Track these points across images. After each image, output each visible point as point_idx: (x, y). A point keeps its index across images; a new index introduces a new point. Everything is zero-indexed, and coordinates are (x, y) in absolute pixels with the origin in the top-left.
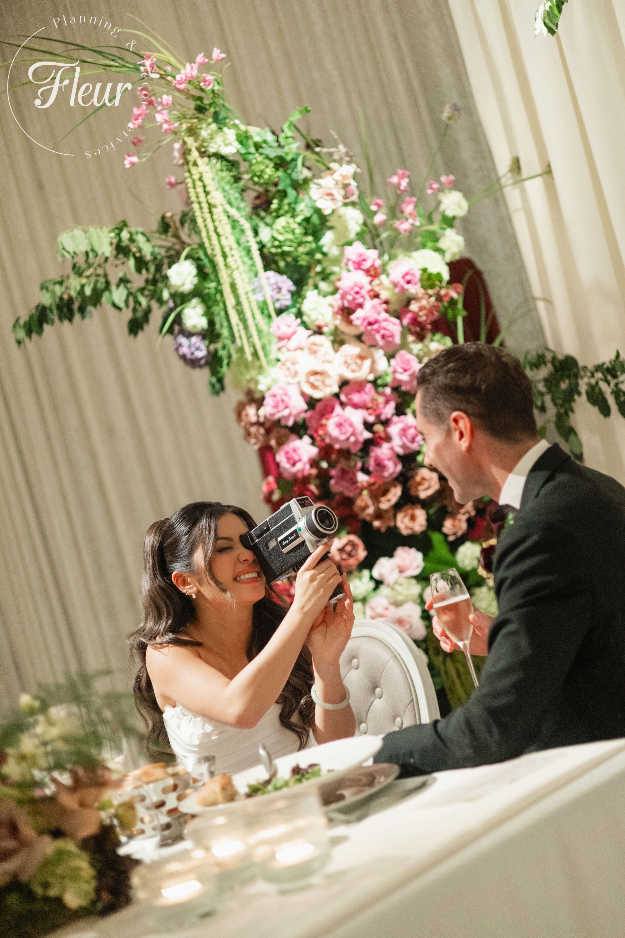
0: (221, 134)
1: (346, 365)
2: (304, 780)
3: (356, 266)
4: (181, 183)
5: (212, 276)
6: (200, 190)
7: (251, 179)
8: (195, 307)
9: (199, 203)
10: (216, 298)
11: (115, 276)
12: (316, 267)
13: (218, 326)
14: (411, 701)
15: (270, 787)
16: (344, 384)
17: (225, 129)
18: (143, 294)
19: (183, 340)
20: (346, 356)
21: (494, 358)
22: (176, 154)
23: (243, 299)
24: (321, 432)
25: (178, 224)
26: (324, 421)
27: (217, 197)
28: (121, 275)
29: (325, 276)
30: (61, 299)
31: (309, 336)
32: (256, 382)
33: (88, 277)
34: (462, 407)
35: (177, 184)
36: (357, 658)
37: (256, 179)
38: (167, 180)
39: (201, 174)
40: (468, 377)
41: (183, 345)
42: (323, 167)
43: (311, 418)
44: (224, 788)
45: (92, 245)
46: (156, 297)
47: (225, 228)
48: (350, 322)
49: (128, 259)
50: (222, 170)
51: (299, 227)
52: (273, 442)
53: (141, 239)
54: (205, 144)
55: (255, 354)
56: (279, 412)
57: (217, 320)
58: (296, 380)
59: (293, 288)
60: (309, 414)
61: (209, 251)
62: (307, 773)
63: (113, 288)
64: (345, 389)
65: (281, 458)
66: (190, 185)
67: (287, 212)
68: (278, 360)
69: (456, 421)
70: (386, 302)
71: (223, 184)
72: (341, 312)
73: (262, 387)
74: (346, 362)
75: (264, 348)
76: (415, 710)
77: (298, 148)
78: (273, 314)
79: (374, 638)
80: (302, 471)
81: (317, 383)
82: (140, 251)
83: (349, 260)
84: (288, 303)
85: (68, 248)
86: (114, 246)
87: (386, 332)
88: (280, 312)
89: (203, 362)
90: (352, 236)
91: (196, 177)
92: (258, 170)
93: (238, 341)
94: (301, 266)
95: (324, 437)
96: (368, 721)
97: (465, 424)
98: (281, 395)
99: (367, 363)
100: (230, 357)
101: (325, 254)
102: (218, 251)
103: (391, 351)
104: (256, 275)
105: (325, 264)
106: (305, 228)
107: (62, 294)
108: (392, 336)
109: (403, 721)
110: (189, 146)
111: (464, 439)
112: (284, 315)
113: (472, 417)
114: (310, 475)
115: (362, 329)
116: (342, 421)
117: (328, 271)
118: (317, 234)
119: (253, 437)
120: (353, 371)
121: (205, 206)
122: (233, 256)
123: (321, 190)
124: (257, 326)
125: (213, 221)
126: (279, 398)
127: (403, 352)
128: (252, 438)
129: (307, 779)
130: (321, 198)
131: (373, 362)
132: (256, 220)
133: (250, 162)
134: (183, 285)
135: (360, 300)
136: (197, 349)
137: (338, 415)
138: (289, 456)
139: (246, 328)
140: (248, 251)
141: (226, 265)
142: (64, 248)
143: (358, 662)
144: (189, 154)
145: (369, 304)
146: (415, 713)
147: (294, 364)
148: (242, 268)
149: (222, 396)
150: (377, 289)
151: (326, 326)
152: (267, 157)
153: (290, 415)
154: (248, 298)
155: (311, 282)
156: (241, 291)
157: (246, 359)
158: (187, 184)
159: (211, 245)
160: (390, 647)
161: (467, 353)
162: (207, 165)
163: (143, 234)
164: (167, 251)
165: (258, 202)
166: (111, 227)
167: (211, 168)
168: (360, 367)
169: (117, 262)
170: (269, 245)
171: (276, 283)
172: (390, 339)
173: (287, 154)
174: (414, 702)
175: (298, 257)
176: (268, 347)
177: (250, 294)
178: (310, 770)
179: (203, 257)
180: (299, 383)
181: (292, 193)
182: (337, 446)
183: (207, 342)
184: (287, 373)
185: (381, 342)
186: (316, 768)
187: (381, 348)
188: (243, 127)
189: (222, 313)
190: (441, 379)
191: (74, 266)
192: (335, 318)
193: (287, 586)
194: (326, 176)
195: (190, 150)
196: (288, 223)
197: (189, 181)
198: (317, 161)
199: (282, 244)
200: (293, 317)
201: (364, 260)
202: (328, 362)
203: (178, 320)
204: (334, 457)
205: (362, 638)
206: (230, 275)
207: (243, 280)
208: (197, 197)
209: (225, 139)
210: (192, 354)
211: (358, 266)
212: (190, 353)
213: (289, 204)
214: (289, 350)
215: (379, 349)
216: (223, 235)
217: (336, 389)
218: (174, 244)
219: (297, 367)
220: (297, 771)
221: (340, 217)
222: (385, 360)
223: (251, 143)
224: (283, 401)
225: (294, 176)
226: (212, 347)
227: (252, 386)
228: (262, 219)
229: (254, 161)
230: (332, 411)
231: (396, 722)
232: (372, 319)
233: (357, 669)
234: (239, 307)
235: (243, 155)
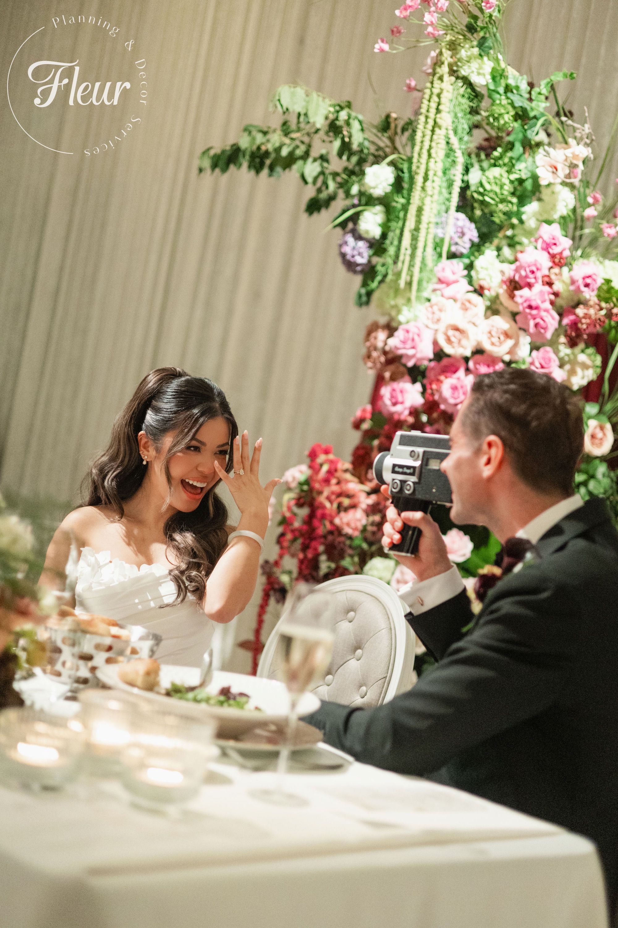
0: (479, 61)
1: (489, 335)
2: (226, 704)
3: (545, 246)
4: (419, 91)
5: (405, 192)
6: (433, 105)
7: (487, 117)
8: (376, 214)
9: (427, 117)
10: (398, 215)
11: (318, 149)
12: (508, 230)
13: (388, 242)
14: (384, 678)
15: (191, 695)
16: (479, 352)
17: (485, 58)
18: (334, 179)
19: (350, 239)
20: (493, 326)
21: (558, 401)
22: (429, 61)
23: (423, 226)
24: (434, 386)
25: (399, 130)
26: (442, 378)
27: (446, 119)
28: (324, 152)
29: (512, 243)
30: (259, 148)
31: (468, 292)
32: (399, 312)
33: (292, 139)
34: (503, 433)
35: (415, 89)
36: (355, 612)
37: (491, 120)
38: (408, 82)
39: (442, 90)
40: (523, 407)
41: (348, 243)
42: (561, 139)
43: (433, 369)
44: (148, 674)
45: (307, 110)
46: (346, 188)
47: (439, 152)
48: (512, 296)
49: (336, 139)
50: (463, 96)
51: (510, 185)
52: (387, 375)
53: (356, 125)
54: (459, 64)
55: (409, 284)
56: (405, 348)
57: (390, 235)
58: (435, 327)
59: (476, 240)
60: (432, 364)
61: (414, 168)
62: (234, 699)
63: (310, 160)
64: (478, 357)
65: (385, 391)
66: (427, 96)
67: (505, 165)
68: (429, 300)
69: (490, 445)
70: (556, 294)
71: (458, 109)
72: (508, 283)
73: (402, 318)
74: (490, 333)
75: (420, 282)
76: (383, 688)
77: (546, 108)
78: (444, 255)
79: (380, 602)
80: (400, 414)
81: (453, 339)
82: (350, 137)
83: (541, 237)
84: (465, 251)
85: (283, 102)
86: (328, 122)
87: (541, 322)
88: (452, 256)
89: (359, 268)
90: (556, 216)
91: (436, 91)
92: (497, 111)
93: (400, 264)
94: (493, 222)
95: (435, 392)
96: (336, 675)
97: (497, 452)
98: (414, 333)
99: (510, 343)
100: (385, 276)
101: (521, 222)
102: (422, 171)
103: (538, 344)
104: (447, 212)
105: (517, 231)
106: (515, 189)
107: (262, 144)
108: (545, 329)
109: (368, 692)
110: (443, 59)
111: (489, 467)
112: (455, 261)
113: (508, 450)
114: (405, 421)
115: (521, 308)
116: (459, 386)
117: (517, 239)
118: (523, 200)
119: (372, 361)
120: (493, 344)
121: (431, 122)
122: (433, 181)
123: (548, 159)
124: (423, 259)
125: (431, 141)
126: (411, 335)
127: (548, 349)
128: (370, 361)
129: (229, 705)
130: (543, 166)
131: (516, 345)
132: (474, 159)
133: (494, 101)
134: (374, 188)
135: (532, 281)
136: (360, 254)
137: (458, 379)
138: (394, 394)
139: (413, 256)
140: (450, 184)
141: (423, 188)
142: (279, 100)
143: (354, 616)
144: (440, 67)
145: (539, 287)
146: (382, 691)
147: (441, 310)
148: (436, 197)
149: (364, 308)
150: (553, 277)
151: (489, 290)
152: (512, 104)
153: (413, 356)
154: (428, 229)
155: (496, 241)
156: (425, 219)
157: (399, 285)
158: (424, 94)
159: (419, 161)
160: (390, 617)
161: (534, 382)
162: (452, 85)
163: (360, 122)
164: (377, 150)
165: (485, 144)
166: (333, 102)
167: (454, 90)
168: (501, 343)
169: (326, 138)
170: (473, 188)
171: (462, 228)
172: (542, 331)
173: (532, 109)
174: (386, 680)
175: (495, 212)
176: (424, 284)
177: (432, 226)
178: (239, 699)
179: (406, 170)
180: (436, 331)
181: (518, 148)
182: (442, 407)
183: (371, 252)
184: (430, 316)
185: (532, 329)
186: (244, 699)
187: (530, 335)
188: (503, 65)
189: (398, 232)
190: (497, 396)
191: (285, 124)
192: (501, 287)
193: (334, 514)
194: (560, 149)
195: (443, 63)
196: (501, 175)
197: (428, 91)
198: (558, 129)
199: (486, 193)
200: (462, 266)
201: (555, 244)
202: (474, 324)
203: (355, 218)
204: (435, 415)
205: (369, 596)
206: (422, 200)
207: (431, 209)
208: (428, 111)
209: (480, 68)
210: (353, 256)
211: (547, 247)
212: (351, 254)
213: (511, 158)
214: (442, 296)
215: (528, 335)
216: (434, 158)
217: (468, 353)
218: (387, 146)
219: (442, 315)
220: (226, 692)
221: (553, 193)
222: (528, 348)
223: (503, 83)
224: (413, 340)
225: (530, 134)
226: (375, 260)
227: (393, 313)
228: (480, 161)
229: (498, 102)
230: (455, 372)
231: (360, 690)
232: (534, 304)
233: (350, 622)
234: (415, 233)
235: (490, 92)
